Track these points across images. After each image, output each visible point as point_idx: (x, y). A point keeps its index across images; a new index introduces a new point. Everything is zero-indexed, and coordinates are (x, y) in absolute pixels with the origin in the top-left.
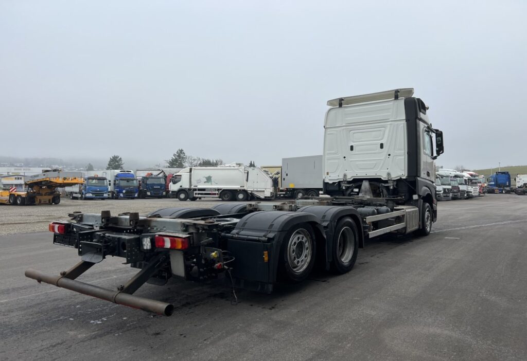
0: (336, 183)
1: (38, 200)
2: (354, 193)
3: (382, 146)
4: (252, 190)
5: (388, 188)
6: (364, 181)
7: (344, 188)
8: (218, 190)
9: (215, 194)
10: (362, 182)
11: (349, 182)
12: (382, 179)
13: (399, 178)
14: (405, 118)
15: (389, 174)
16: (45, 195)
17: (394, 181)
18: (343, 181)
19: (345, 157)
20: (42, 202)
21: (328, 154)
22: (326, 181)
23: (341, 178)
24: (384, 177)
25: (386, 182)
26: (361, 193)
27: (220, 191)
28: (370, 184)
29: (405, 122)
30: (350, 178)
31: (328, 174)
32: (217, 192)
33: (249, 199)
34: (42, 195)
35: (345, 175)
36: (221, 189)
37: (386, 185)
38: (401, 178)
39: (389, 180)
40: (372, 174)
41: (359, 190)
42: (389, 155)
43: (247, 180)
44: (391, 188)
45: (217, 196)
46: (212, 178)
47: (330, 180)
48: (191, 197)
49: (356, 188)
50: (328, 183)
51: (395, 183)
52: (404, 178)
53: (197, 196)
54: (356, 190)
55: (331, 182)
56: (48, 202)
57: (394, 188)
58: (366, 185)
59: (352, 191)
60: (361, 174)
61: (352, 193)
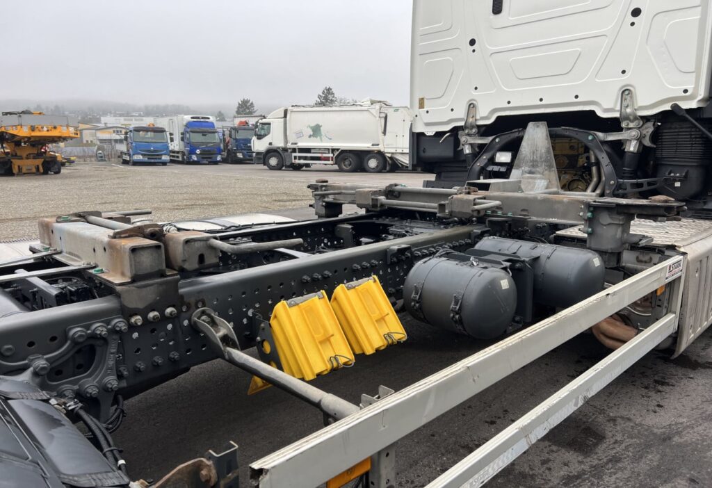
0: (443, 133)
1: (17, 167)
2: (496, 168)
4: (393, 151)
5: (617, 147)
6: (531, 125)
7: (467, 150)
8: (333, 150)
9: (327, 159)
10: (525, 127)
11: (485, 131)
12: (600, 113)
13: (667, 107)
15: (626, 93)
16: (27, 158)
17: (646, 119)
18: (466, 127)
19: (472, 42)
20: (24, 170)
22: (418, 130)
23: (459, 116)
24: (606, 108)
25: (613, 125)
26: (519, 167)
27: (336, 153)
28: (553, 136)
30: (485, 114)
31: (422, 103)
32: (331, 155)
33: (388, 168)
34: (21, 158)
35: (472, 106)
36: (338, 150)
37: (612, 137)
38: (676, 107)
39: (627, 118)
40: (560, 98)
41: (514, 158)
42: (636, 12)
43: (384, 133)
44: (632, 147)
45: (331, 162)
46: (322, 128)
47: (427, 124)
48: (288, 164)
49: (504, 149)
50: (422, 134)
51: (649, 129)
52: (693, 105)
53: (297, 161)
54: (504, 157)
55: (430, 132)
56: (34, 170)
57: (644, 150)
58: (535, 138)
59: (492, 161)
60: (522, 100)
61: (490, 168)
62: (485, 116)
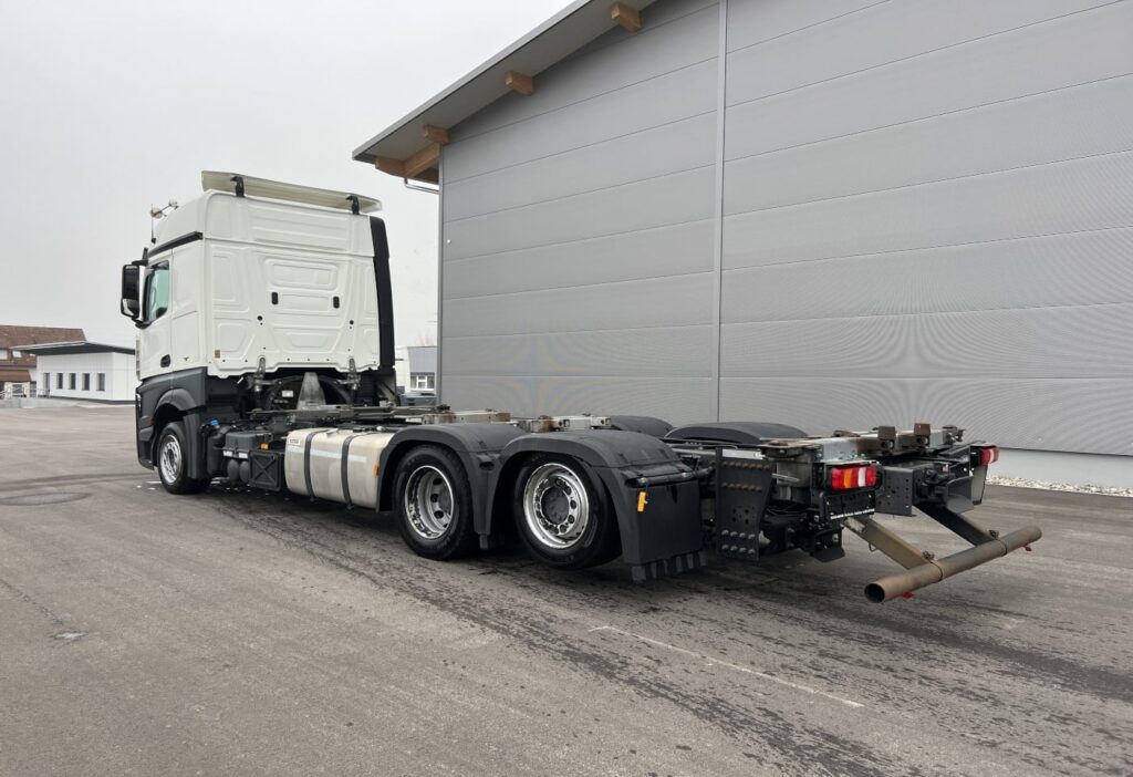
0: (238, 377)
3: (336, 302)
5: (347, 388)
6: (306, 374)
7: (258, 389)
10: (303, 375)
11: (268, 376)
12: (339, 370)
13: (366, 369)
14: (373, 255)
15: (352, 361)
17: (359, 374)
18: (258, 373)
19: (259, 318)
21: (216, 305)
22: (211, 373)
23: (252, 365)
24: (342, 366)
25: (343, 376)
26: (301, 399)
28: (322, 384)
29: (371, 262)
31: (217, 354)
35: (262, 360)
37: (345, 383)
38: (370, 370)
39: (351, 373)
40: (320, 359)
41: (297, 394)
42: (351, 322)
44: (355, 388)
47: (222, 370)
49: (287, 388)
50: (216, 377)
51: (361, 379)
52: (376, 368)
54: (288, 394)
55: (224, 375)
58: (311, 382)
59: (278, 396)
60: (297, 359)
61: (276, 401)
62: (272, 366)
